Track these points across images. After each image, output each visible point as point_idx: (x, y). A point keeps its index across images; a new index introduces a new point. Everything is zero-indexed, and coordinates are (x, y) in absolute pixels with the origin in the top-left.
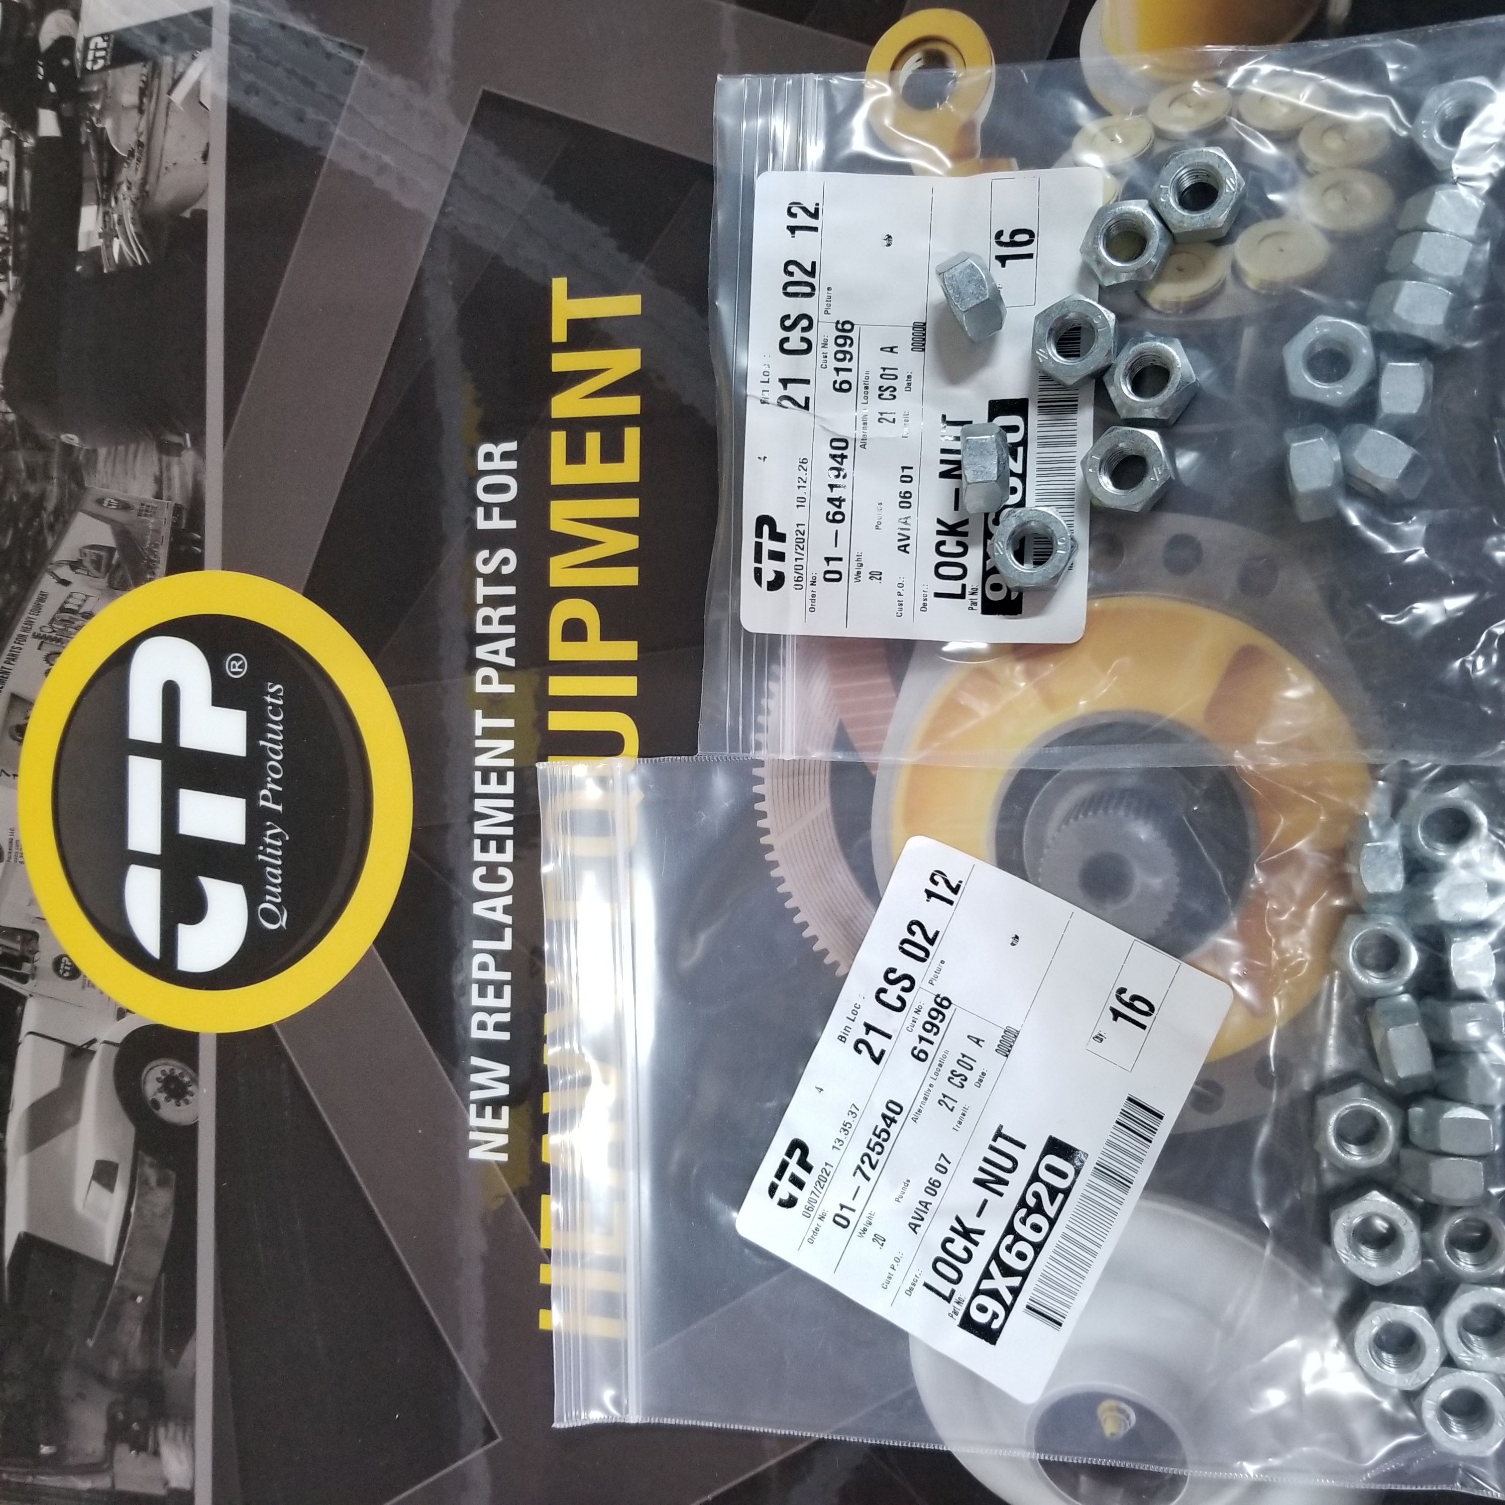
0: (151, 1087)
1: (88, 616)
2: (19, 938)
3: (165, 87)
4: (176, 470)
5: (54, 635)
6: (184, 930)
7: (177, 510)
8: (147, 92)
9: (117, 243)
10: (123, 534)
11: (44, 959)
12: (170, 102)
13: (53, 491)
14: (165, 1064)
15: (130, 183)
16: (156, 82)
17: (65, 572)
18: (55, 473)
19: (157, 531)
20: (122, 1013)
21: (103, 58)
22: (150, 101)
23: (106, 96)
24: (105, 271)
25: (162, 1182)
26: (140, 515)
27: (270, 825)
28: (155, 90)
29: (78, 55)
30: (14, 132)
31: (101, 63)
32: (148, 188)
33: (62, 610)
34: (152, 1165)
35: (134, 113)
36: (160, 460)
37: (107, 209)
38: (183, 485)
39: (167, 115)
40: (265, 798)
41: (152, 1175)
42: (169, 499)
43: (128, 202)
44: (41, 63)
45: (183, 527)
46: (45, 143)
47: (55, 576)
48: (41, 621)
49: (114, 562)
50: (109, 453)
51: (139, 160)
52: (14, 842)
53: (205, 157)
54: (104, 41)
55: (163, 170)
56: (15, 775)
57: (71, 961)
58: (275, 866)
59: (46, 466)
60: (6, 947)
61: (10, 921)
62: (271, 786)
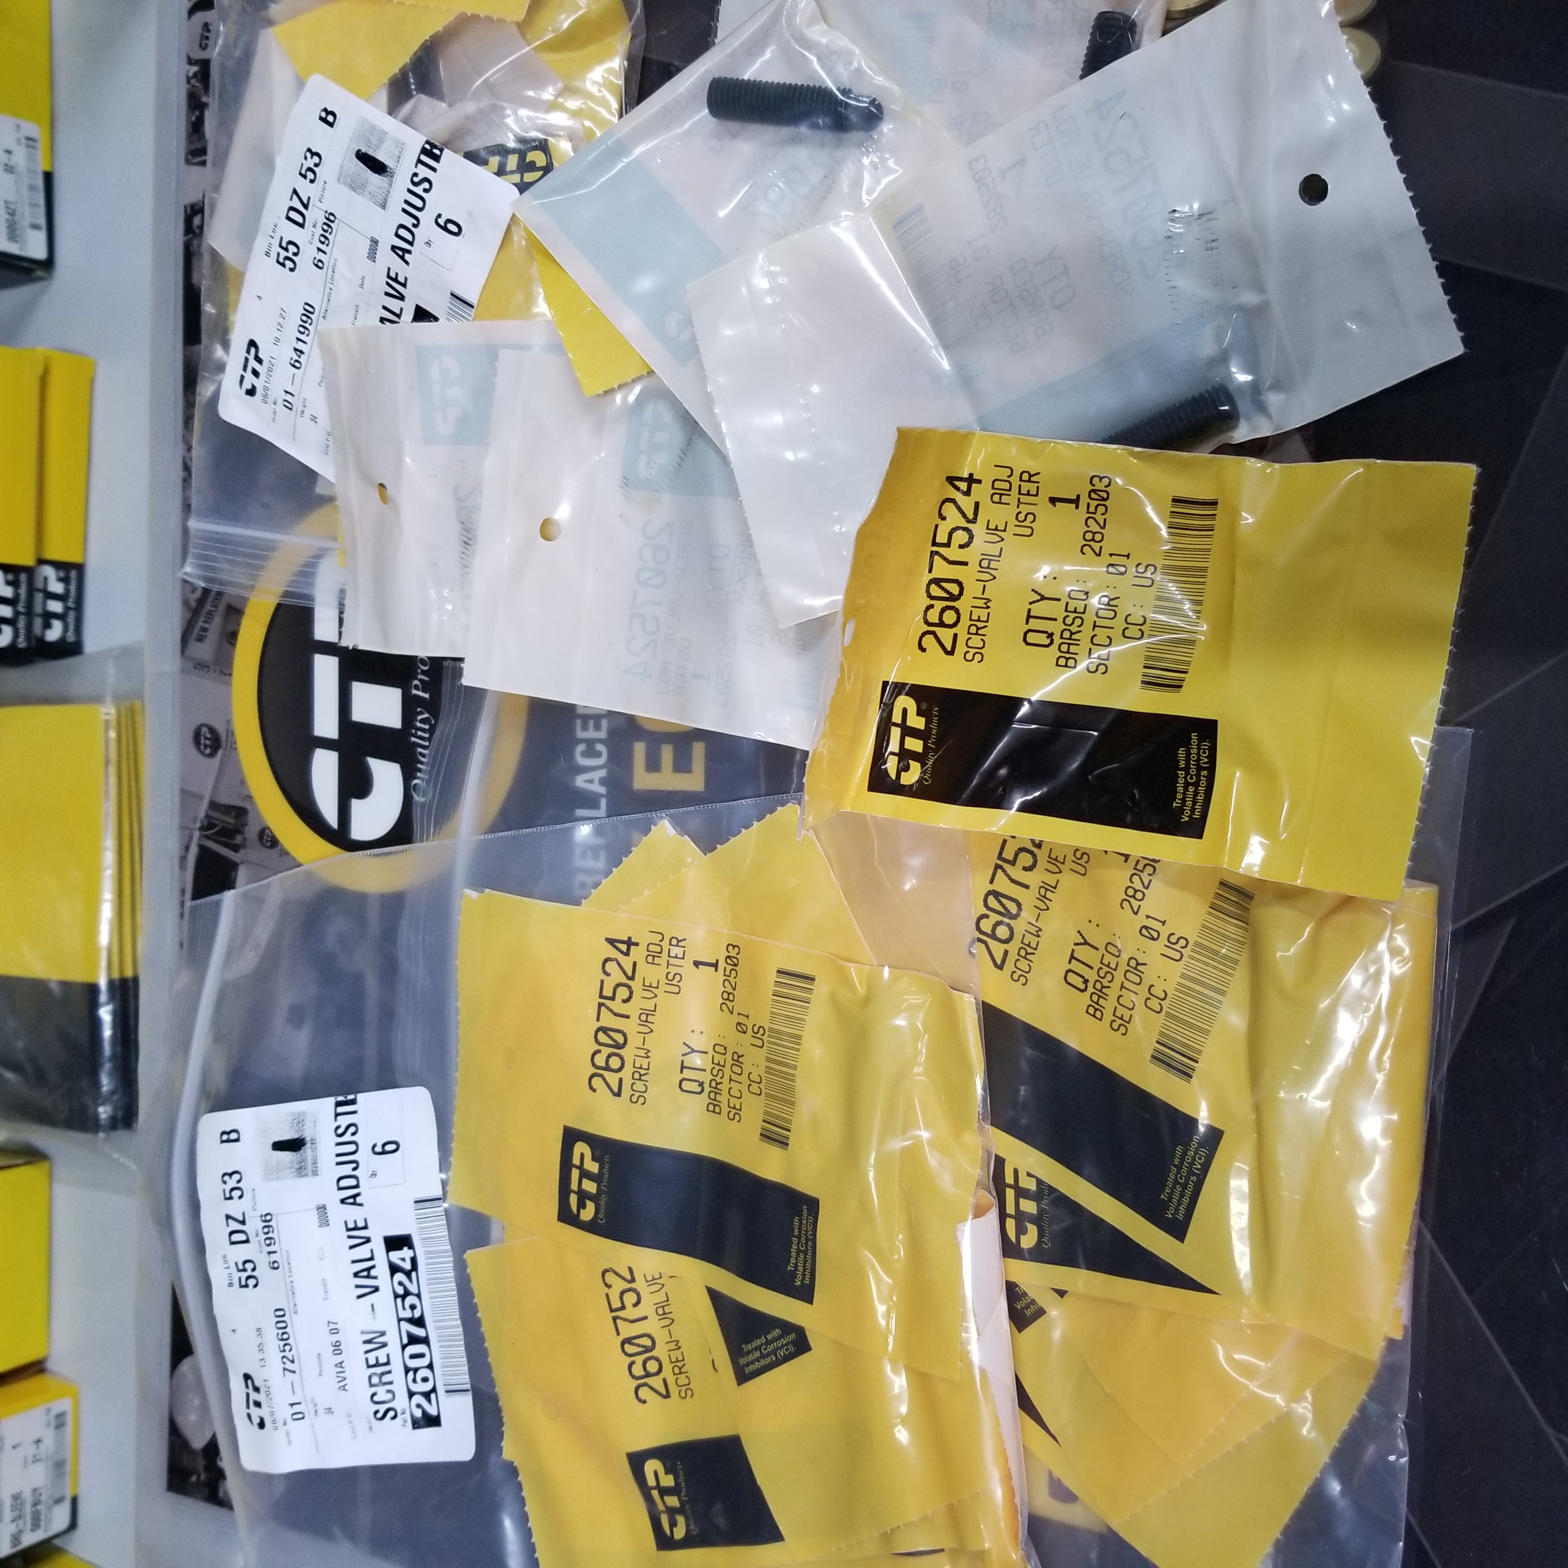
0: (331, 941)
2: (233, 813)
6: (355, 804)
11: (251, 832)
14: (342, 921)
27: (420, 711)
40: (416, 687)
52: (230, 732)
56: (231, 675)
57: (272, 833)
58: (422, 747)
60: (223, 822)
61: (225, 799)
62: (420, 677)
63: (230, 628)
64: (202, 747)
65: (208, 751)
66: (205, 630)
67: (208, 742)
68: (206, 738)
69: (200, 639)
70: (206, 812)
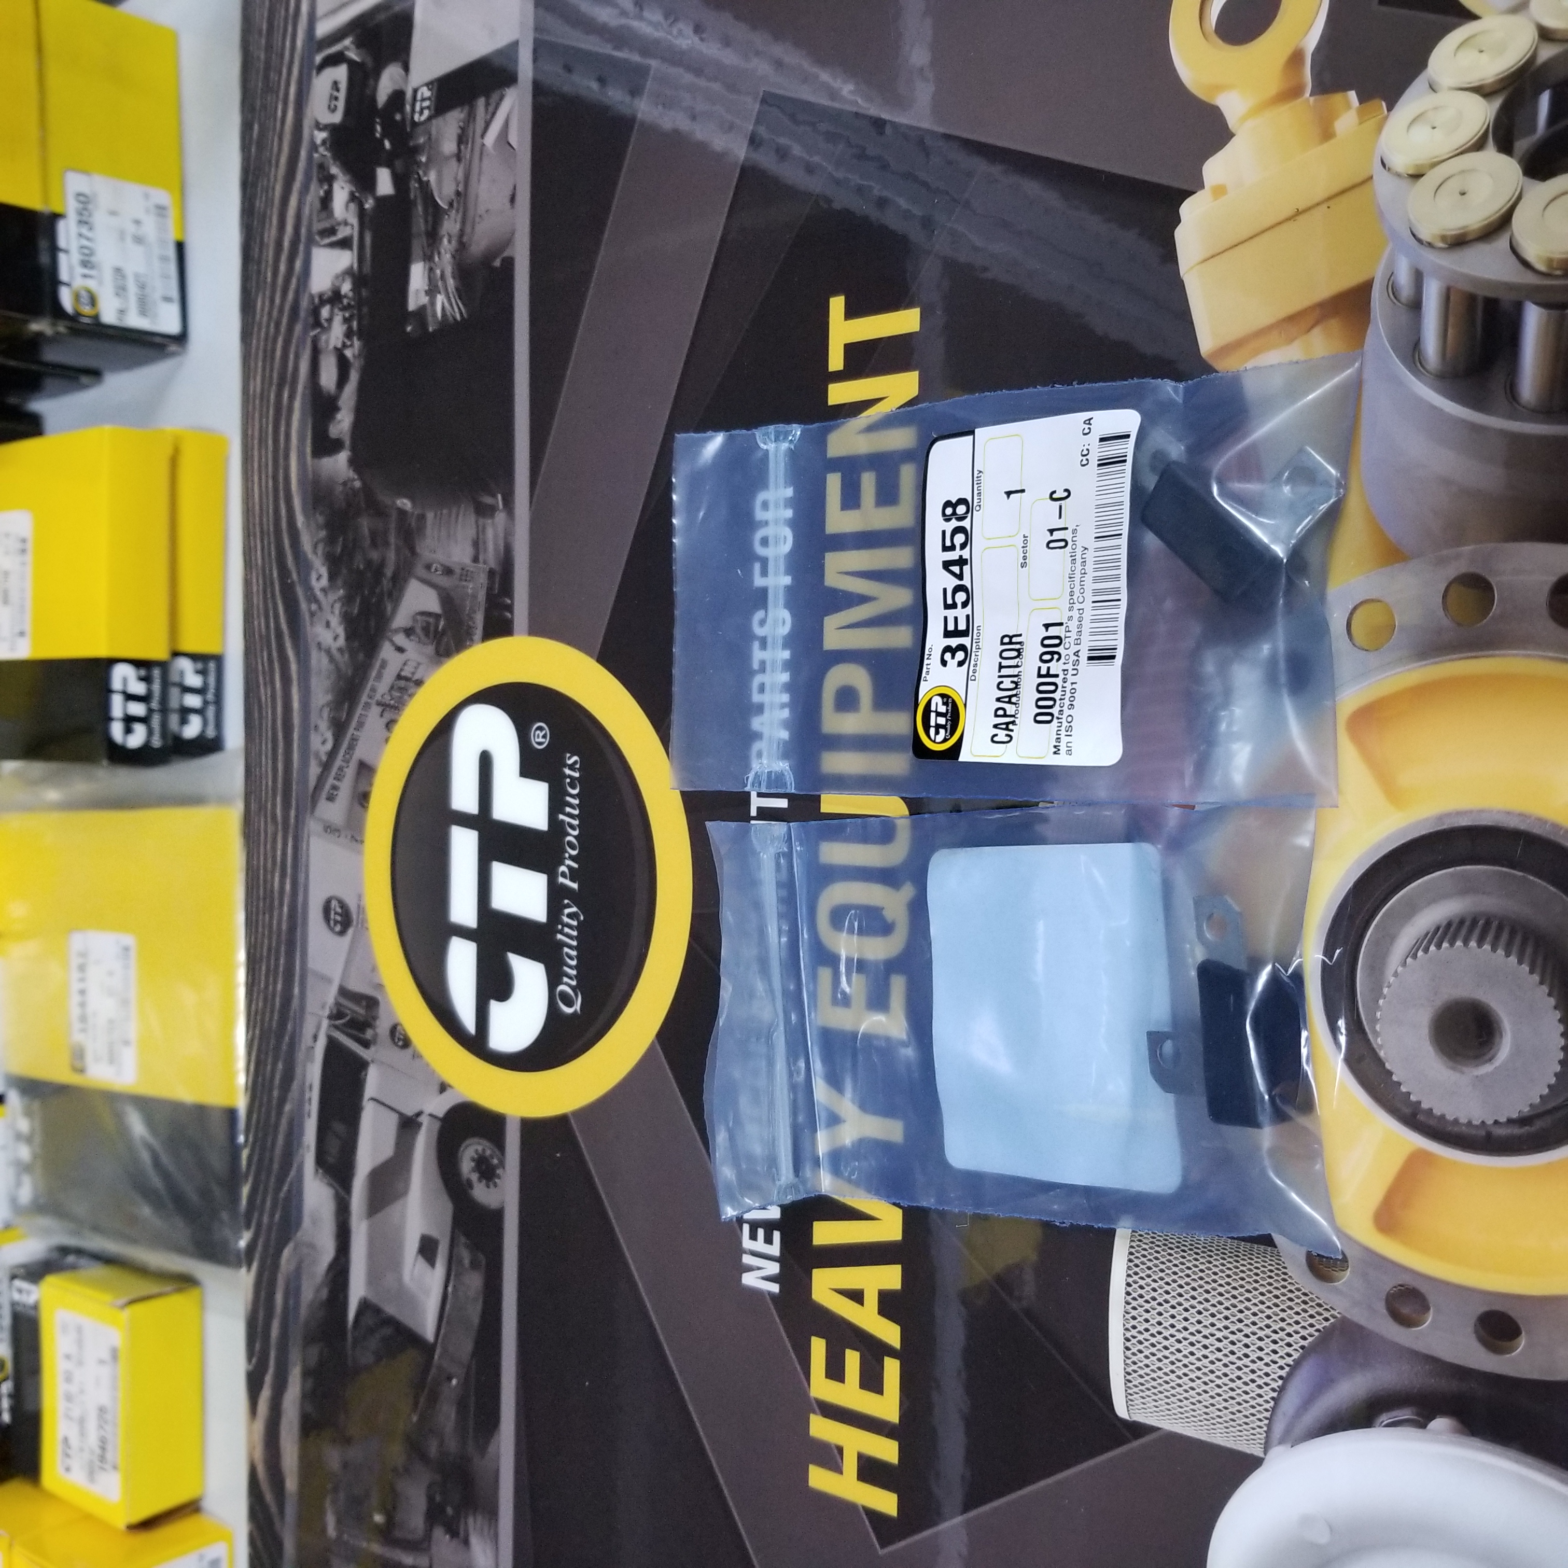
0: (466, 1166)
1: (419, 683)
3: (479, 131)
4: (490, 533)
5: (392, 702)
6: (494, 1007)
7: (491, 573)
8: (464, 139)
9: (440, 299)
10: (447, 599)
11: (383, 1026)
12: (483, 145)
13: (391, 556)
14: (479, 1144)
15: (450, 236)
16: (471, 126)
17: (400, 639)
18: (392, 539)
19: (474, 596)
20: (443, 1087)
21: (428, 108)
22: (466, 148)
23: (430, 147)
24: (431, 329)
25: (474, 1265)
26: (461, 580)
27: (568, 903)
28: (471, 135)
29: (408, 108)
30: (357, 194)
31: (426, 113)
32: (465, 239)
33: (399, 677)
34: (467, 1246)
35: (454, 162)
36: (477, 522)
37: (432, 265)
38: (496, 549)
39: (481, 159)
40: (563, 875)
41: (466, 1256)
42: (485, 563)
43: (448, 256)
44: (378, 120)
45: (496, 591)
46: (382, 201)
47: (393, 644)
48: (383, 687)
49: (440, 627)
50: (436, 515)
51: (457, 211)
52: (361, 909)
53: (513, 199)
54: (429, 89)
55: (477, 219)
56: (362, 842)
57: (404, 1030)
58: (570, 947)
59: (386, 532)
60: (353, 1011)
61: (357, 986)
62: (568, 862)
63: (361, 788)
64: (332, 923)
65: (338, 928)
66: (335, 788)
67: (338, 918)
68: (336, 913)
69: (331, 798)
70: (336, 999)
